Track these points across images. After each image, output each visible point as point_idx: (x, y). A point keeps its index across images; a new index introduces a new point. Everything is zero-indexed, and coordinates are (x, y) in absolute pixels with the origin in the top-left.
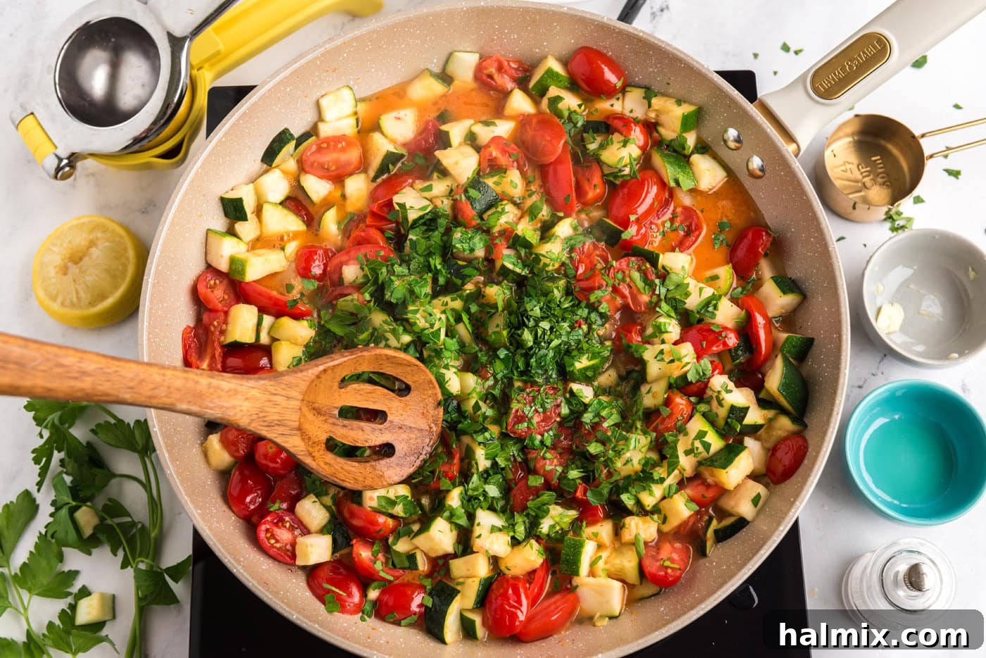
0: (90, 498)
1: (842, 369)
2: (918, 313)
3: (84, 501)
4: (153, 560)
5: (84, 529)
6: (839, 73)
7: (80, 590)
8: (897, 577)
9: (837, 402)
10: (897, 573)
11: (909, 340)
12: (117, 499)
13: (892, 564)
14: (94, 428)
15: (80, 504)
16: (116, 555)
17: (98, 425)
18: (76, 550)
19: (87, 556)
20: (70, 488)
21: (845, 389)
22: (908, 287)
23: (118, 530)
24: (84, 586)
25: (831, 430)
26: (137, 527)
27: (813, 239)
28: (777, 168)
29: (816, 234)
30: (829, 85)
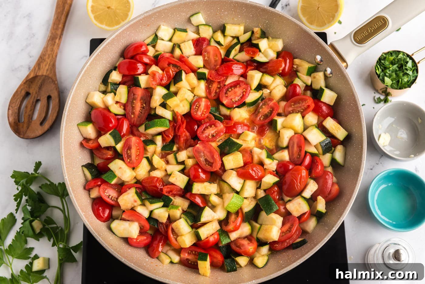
0: (39, 217)
1: (363, 161)
2: (397, 137)
3: (36, 218)
4: (66, 243)
5: (36, 230)
6: (365, 33)
7: (34, 256)
8: (389, 255)
9: (360, 175)
10: (390, 253)
11: (392, 149)
12: (51, 217)
13: (387, 249)
14: (41, 186)
15: (35, 219)
16: (50, 241)
17: (43, 185)
18: (33, 239)
19: (37, 242)
20: (30, 212)
21: (364, 170)
22: (392, 126)
23: (51, 230)
24: (36, 255)
25: (357, 187)
26: (59, 229)
27: (352, 105)
28: (338, 73)
29: (353, 102)
30: (361, 38)
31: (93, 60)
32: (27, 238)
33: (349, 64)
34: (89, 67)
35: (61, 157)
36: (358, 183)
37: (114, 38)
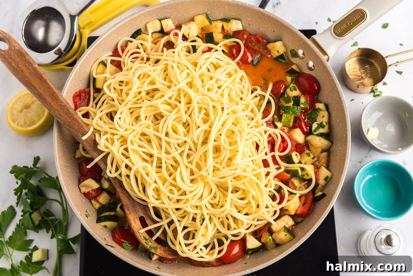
0: (38, 209)
2: (385, 131)
4: (64, 235)
5: (35, 222)
7: (34, 248)
11: (380, 142)
12: (50, 209)
14: (39, 180)
15: (34, 211)
16: (48, 233)
17: (41, 179)
20: (30, 204)
22: (380, 120)
23: (49, 222)
24: (35, 246)
25: (343, 175)
26: (57, 221)
27: (335, 96)
28: (320, 66)
29: (336, 94)
30: (341, 31)
31: (82, 63)
32: (27, 230)
33: (330, 57)
34: (78, 70)
35: (55, 159)
36: (344, 171)
37: (102, 41)
